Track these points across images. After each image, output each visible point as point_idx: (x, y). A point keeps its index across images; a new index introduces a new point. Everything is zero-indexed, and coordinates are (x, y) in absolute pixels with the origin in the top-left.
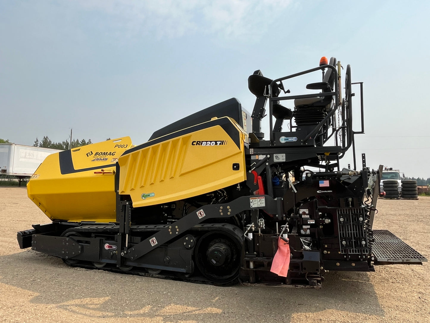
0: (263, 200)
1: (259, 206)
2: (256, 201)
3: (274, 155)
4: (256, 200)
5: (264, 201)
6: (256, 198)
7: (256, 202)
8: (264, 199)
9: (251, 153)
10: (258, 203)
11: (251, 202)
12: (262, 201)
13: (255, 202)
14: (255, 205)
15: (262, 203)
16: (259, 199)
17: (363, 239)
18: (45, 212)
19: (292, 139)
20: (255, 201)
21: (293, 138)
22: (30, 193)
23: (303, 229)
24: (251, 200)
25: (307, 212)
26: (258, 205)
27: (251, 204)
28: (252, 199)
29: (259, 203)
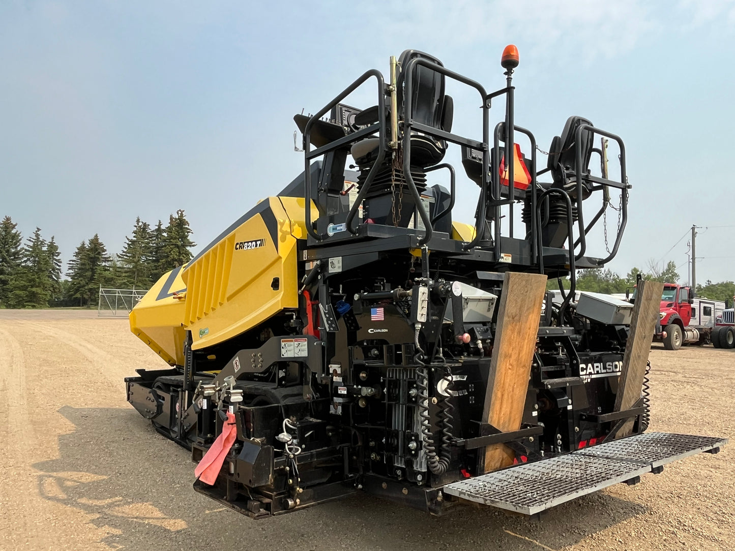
0: (304, 345)
1: (296, 356)
2: (291, 345)
3: (330, 259)
4: (292, 343)
5: (306, 347)
6: (292, 341)
7: (292, 347)
8: (306, 343)
9: (304, 259)
10: (294, 349)
11: (283, 348)
12: (302, 346)
13: (289, 348)
14: (289, 352)
15: (303, 351)
16: (297, 343)
17: (413, 438)
18: (160, 353)
19: (341, 227)
20: (289, 346)
21: (342, 225)
22: (133, 327)
23: (333, 404)
24: (283, 344)
25: (339, 371)
26: (294, 353)
27: (283, 351)
28: (285, 341)
29: (297, 351)
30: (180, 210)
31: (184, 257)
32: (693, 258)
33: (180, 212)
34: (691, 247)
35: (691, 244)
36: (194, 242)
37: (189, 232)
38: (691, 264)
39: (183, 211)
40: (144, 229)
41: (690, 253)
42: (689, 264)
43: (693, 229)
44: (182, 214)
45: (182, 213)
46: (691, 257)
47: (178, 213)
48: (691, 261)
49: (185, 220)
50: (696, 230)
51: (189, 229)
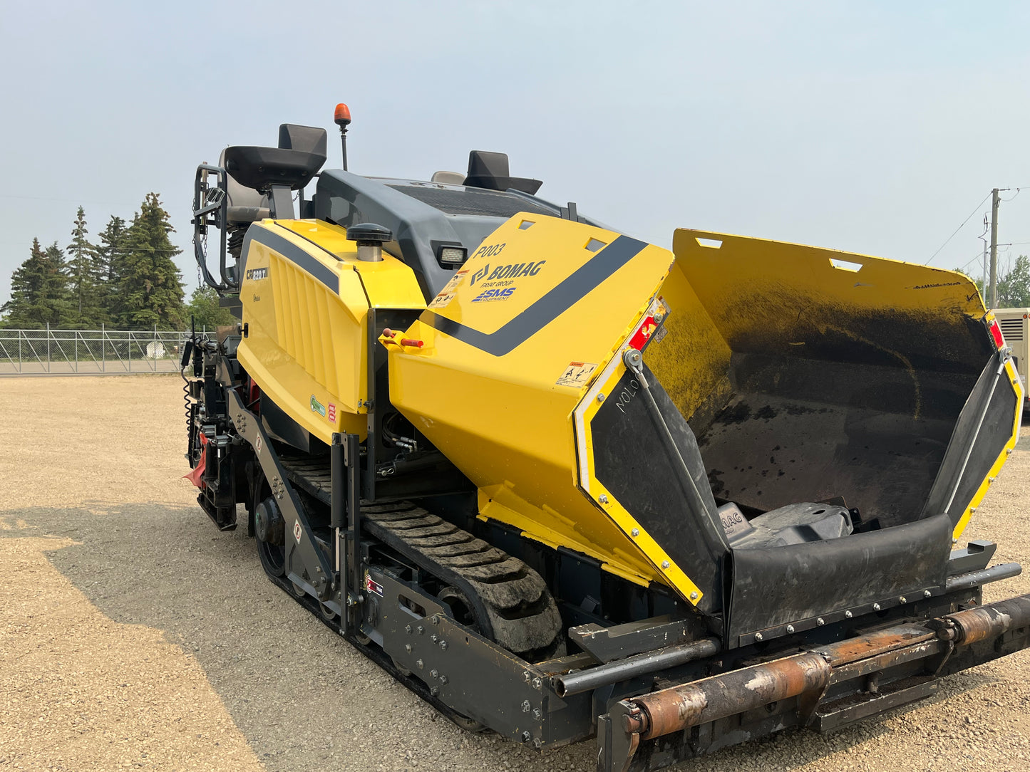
30: (152, 194)
31: (160, 272)
32: (994, 246)
33: (151, 197)
34: (990, 225)
35: (990, 220)
36: (177, 247)
37: (168, 230)
38: (988, 257)
39: (158, 195)
40: (116, 228)
41: (988, 237)
42: (985, 257)
43: (995, 192)
44: (155, 200)
45: (154, 198)
46: (989, 244)
47: (148, 199)
48: (989, 250)
49: (159, 209)
50: (1000, 194)
51: (169, 226)
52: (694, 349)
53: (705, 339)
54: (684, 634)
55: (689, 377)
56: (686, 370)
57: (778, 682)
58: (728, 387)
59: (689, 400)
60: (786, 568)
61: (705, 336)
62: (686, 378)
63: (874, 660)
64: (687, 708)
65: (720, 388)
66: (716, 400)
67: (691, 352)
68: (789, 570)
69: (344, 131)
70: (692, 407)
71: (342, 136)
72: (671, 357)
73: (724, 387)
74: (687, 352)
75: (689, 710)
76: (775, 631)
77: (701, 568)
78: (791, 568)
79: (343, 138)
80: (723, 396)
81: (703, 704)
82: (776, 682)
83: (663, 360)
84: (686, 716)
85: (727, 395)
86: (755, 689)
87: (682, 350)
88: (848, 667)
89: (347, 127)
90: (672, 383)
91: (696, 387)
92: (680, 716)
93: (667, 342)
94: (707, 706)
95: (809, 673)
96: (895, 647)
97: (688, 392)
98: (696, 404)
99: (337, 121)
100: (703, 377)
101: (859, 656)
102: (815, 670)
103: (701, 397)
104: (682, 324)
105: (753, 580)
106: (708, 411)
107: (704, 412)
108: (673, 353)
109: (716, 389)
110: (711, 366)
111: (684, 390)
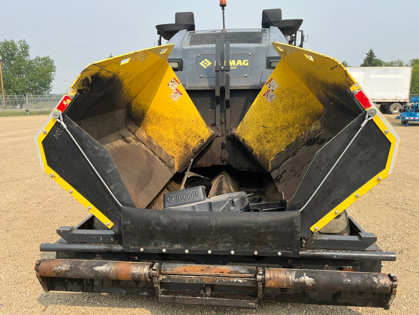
52: (296, 106)
53: (304, 100)
54: (112, 240)
55: (291, 121)
56: (290, 117)
57: (113, 271)
58: (319, 126)
59: (292, 133)
60: (151, 221)
61: (304, 98)
62: (290, 121)
63: (197, 278)
64: (58, 269)
65: (313, 127)
66: (309, 133)
67: (293, 107)
68: (153, 222)
69: (223, 9)
70: (294, 136)
71: (223, 12)
72: (279, 110)
73: (316, 126)
74: (290, 108)
75: (58, 270)
76: (154, 250)
77: (111, 212)
78: (155, 221)
79: (223, 13)
80: (314, 131)
81: (66, 269)
82: (111, 271)
83: (274, 112)
84: (56, 272)
85: (317, 131)
86: (98, 271)
87: (287, 106)
88: (177, 277)
89: (225, 8)
90: (280, 124)
91: (297, 126)
92: (53, 271)
93: (276, 102)
94: (68, 271)
95: (134, 272)
96: (216, 275)
97: (291, 128)
98: (297, 135)
99: (221, 6)
100: (302, 121)
101: (186, 273)
102: (138, 272)
103: (300, 131)
104: (286, 93)
105: (131, 223)
106: (304, 139)
107: (301, 139)
108: (280, 108)
109: (311, 127)
110: (307, 115)
111: (288, 127)
